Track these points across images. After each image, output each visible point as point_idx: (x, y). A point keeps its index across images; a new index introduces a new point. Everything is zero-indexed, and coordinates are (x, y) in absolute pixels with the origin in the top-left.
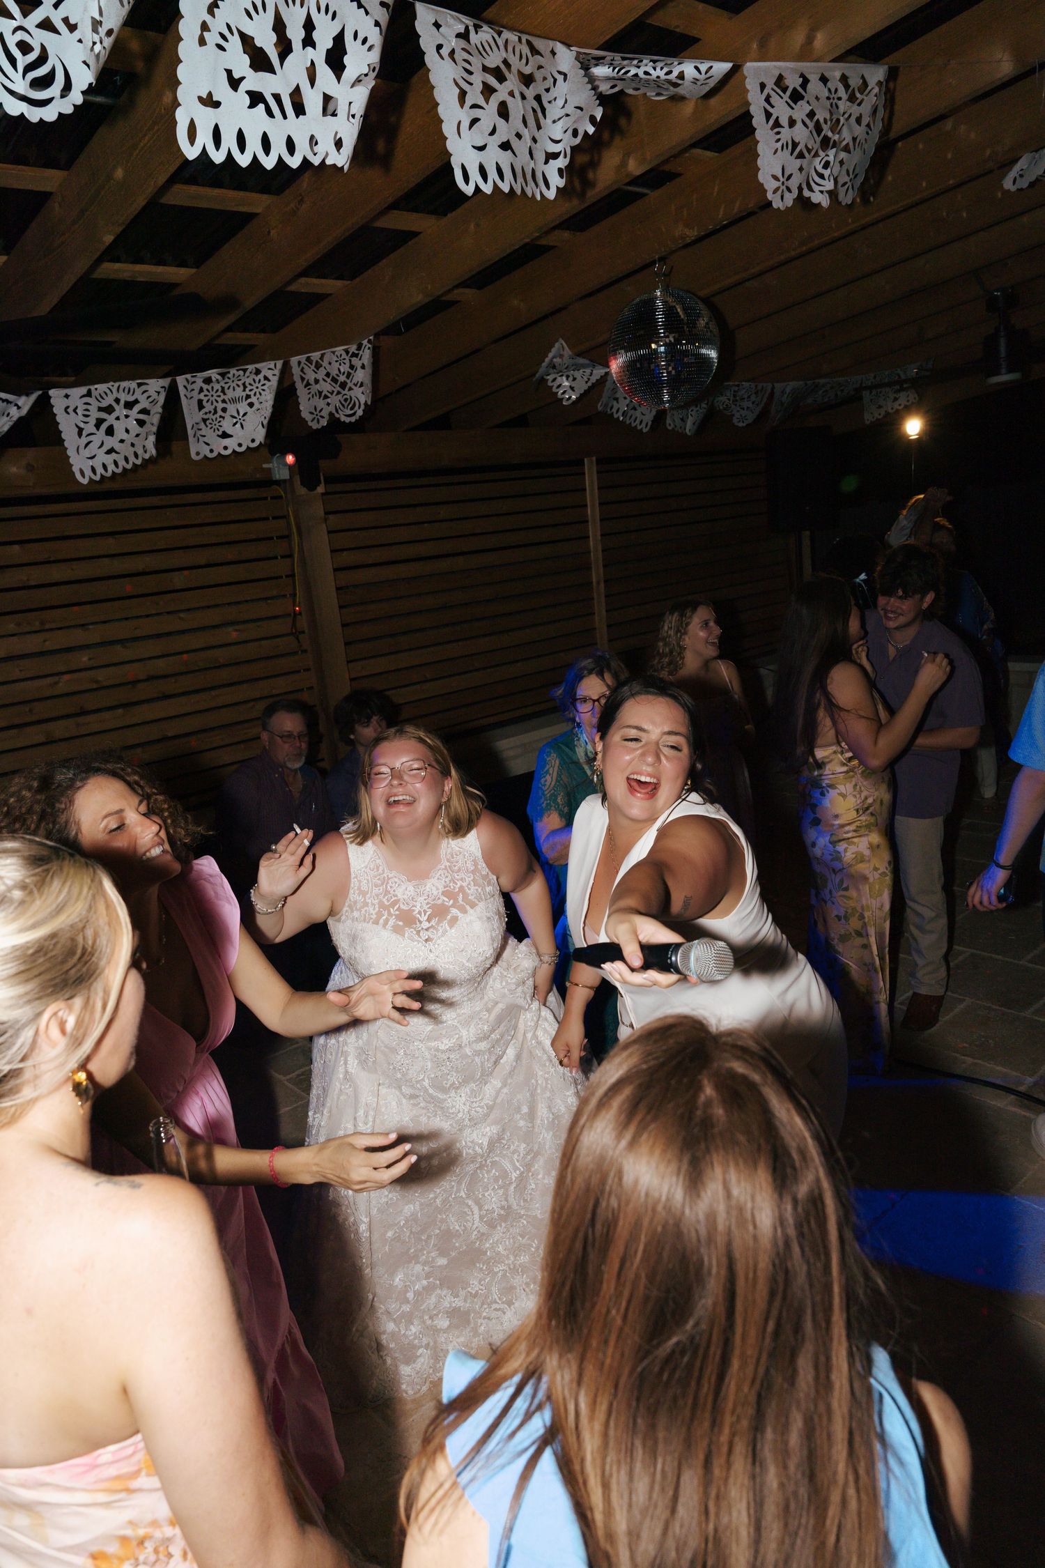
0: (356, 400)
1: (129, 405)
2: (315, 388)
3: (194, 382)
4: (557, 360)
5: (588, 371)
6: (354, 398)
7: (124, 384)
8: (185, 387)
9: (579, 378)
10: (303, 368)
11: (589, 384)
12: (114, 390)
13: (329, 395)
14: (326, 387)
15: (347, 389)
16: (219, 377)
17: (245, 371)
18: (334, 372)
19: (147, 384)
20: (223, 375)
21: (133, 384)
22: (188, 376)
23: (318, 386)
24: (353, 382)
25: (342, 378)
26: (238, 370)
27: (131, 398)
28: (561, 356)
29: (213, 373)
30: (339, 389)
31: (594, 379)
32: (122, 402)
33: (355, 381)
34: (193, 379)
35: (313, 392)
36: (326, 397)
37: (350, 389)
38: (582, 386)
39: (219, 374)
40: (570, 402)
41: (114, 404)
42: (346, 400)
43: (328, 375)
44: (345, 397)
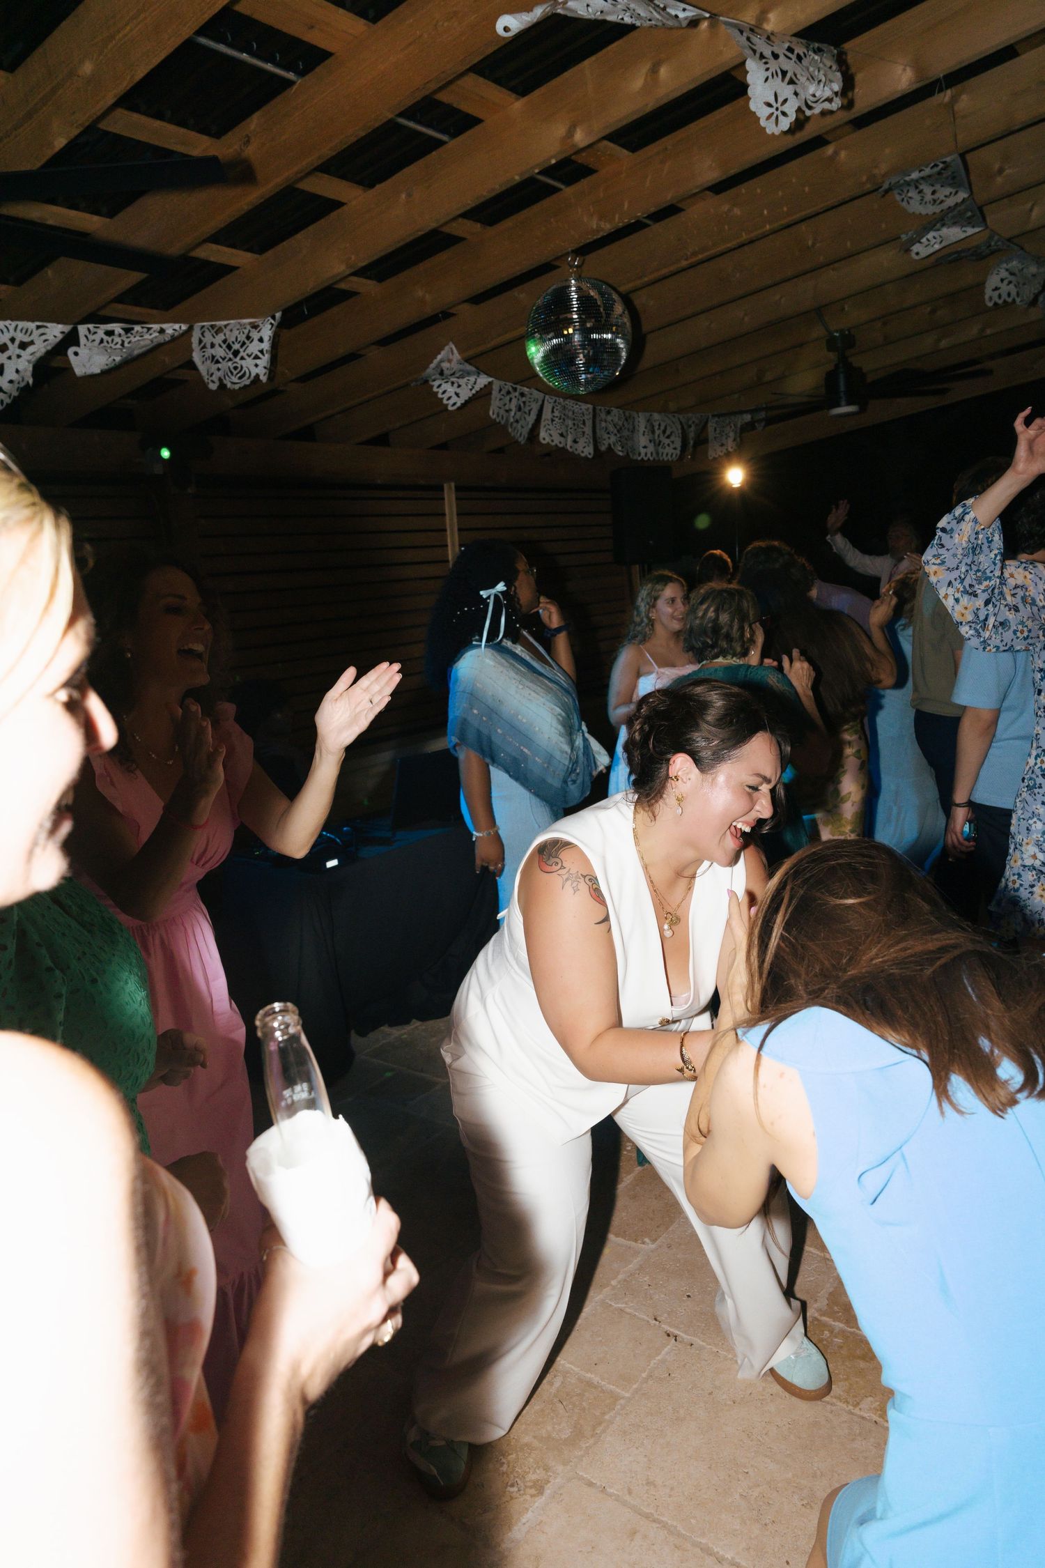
0: (247, 371)
1: (23, 346)
2: (210, 351)
3: (95, 333)
4: (445, 365)
5: (472, 379)
6: (245, 369)
7: (21, 324)
8: (86, 336)
9: (464, 386)
10: (204, 332)
11: (474, 392)
12: (12, 328)
13: (221, 360)
14: (220, 352)
15: (239, 358)
16: (122, 332)
17: (149, 329)
18: (231, 339)
19: (46, 327)
20: (127, 331)
21: (32, 325)
22: (91, 326)
23: (213, 351)
24: (246, 352)
25: (237, 346)
26: (143, 328)
27: (26, 339)
28: (450, 361)
29: (117, 328)
30: (231, 356)
31: (477, 388)
32: (17, 343)
33: (249, 351)
34: (96, 330)
35: (207, 356)
36: (218, 362)
37: (242, 358)
38: (466, 394)
39: (123, 329)
40: (455, 407)
41: (9, 344)
42: (236, 368)
43: (224, 341)
44: (235, 365)
